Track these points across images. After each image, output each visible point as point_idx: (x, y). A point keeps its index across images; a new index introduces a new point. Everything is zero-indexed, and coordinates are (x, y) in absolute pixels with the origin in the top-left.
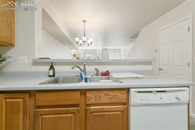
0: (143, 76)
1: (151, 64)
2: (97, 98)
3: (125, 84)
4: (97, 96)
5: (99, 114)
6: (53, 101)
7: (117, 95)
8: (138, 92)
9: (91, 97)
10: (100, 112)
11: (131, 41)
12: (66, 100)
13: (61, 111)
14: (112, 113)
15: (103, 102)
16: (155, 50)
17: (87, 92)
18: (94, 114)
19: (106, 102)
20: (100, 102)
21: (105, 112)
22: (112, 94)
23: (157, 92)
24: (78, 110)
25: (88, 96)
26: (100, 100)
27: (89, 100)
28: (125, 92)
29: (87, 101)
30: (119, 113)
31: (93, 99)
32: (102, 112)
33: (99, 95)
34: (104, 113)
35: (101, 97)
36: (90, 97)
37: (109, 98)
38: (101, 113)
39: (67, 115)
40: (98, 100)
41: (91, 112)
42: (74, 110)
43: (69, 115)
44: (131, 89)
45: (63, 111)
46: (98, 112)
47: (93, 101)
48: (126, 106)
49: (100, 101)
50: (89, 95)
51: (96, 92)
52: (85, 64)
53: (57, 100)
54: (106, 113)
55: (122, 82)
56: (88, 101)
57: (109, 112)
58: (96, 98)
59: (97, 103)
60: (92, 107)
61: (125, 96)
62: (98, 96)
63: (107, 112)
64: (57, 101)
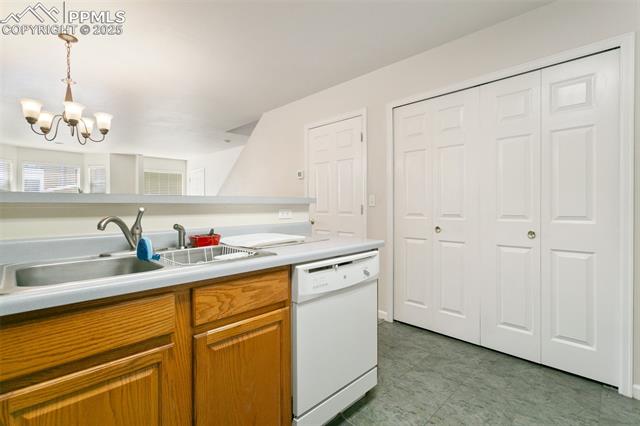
0: (303, 237)
1: (307, 210)
2: (223, 302)
3: (283, 257)
4: (223, 298)
5: (230, 343)
6: (73, 347)
7: (269, 286)
8: (311, 271)
9: (209, 305)
10: (232, 338)
11: (228, 141)
12: (132, 330)
13: (110, 371)
14: (260, 333)
15: (240, 311)
16: (299, 174)
17: (197, 292)
18: (216, 348)
19: (245, 309)
20: (233, 312)
21: (242, 335)
22: (259, 284)
23: (340, 265)
24: (171, 349)
25: (200, 303)
26: (231, 306)
27: (202, 313)
28: (285, 275)
29: (197, 315)
30: (275, 328)
31: (212, 307)
32: (237, 337)
33: (230, 292)
34: (240, 340)
35: (233, 298)
36: (204, 303)
37: (252, 297)
38: (235, 342)
39: (133, 379)
40: (226, 307)
41: (209, 347)
42: (157, 355)
43: (140, 376)
44: (297, 267)
45: (118, 368)
46: (227, 340)
47: (213, 313)
48: (287, 308)
49: (232, 310)
50: (200, 298)
51: (222, 286)
52: (142, 209)
53: (93, 339)
54: (246, 338)
55: (275, 254)
56: (202, 317)
57: (253, 331)
58: (220, 304)
59: (224, 316)
60: (210, 332)
61: (285, 285)
62: (227, 296)
63: (247, 333)
64: (95, 341)
